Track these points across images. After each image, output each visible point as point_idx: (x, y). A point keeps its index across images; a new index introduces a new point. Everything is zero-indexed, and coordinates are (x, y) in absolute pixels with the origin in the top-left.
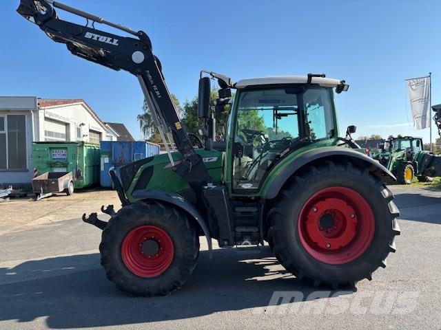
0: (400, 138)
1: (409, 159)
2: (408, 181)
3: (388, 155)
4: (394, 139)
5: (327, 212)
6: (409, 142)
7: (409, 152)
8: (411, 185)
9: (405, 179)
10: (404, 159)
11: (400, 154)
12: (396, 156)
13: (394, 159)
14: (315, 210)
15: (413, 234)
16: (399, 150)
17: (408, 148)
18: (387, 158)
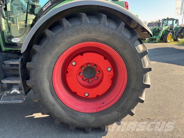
0: (168, 19)
1: (170, 29)
2: (169, 41)
3: (161, 28)
4: (165, 19)
5: (89, 65)
6: (172, 21)
7: (171, 26)
8: (170, 43)
9: (167, 40)
10: (168, 29)
11: (167, 27)
12: (164, 28)
13: (163, 29)
14: (74, 63)
15: (166, 73)
16: (167, 25)
17: (171, 25)
18: (160, 29)
